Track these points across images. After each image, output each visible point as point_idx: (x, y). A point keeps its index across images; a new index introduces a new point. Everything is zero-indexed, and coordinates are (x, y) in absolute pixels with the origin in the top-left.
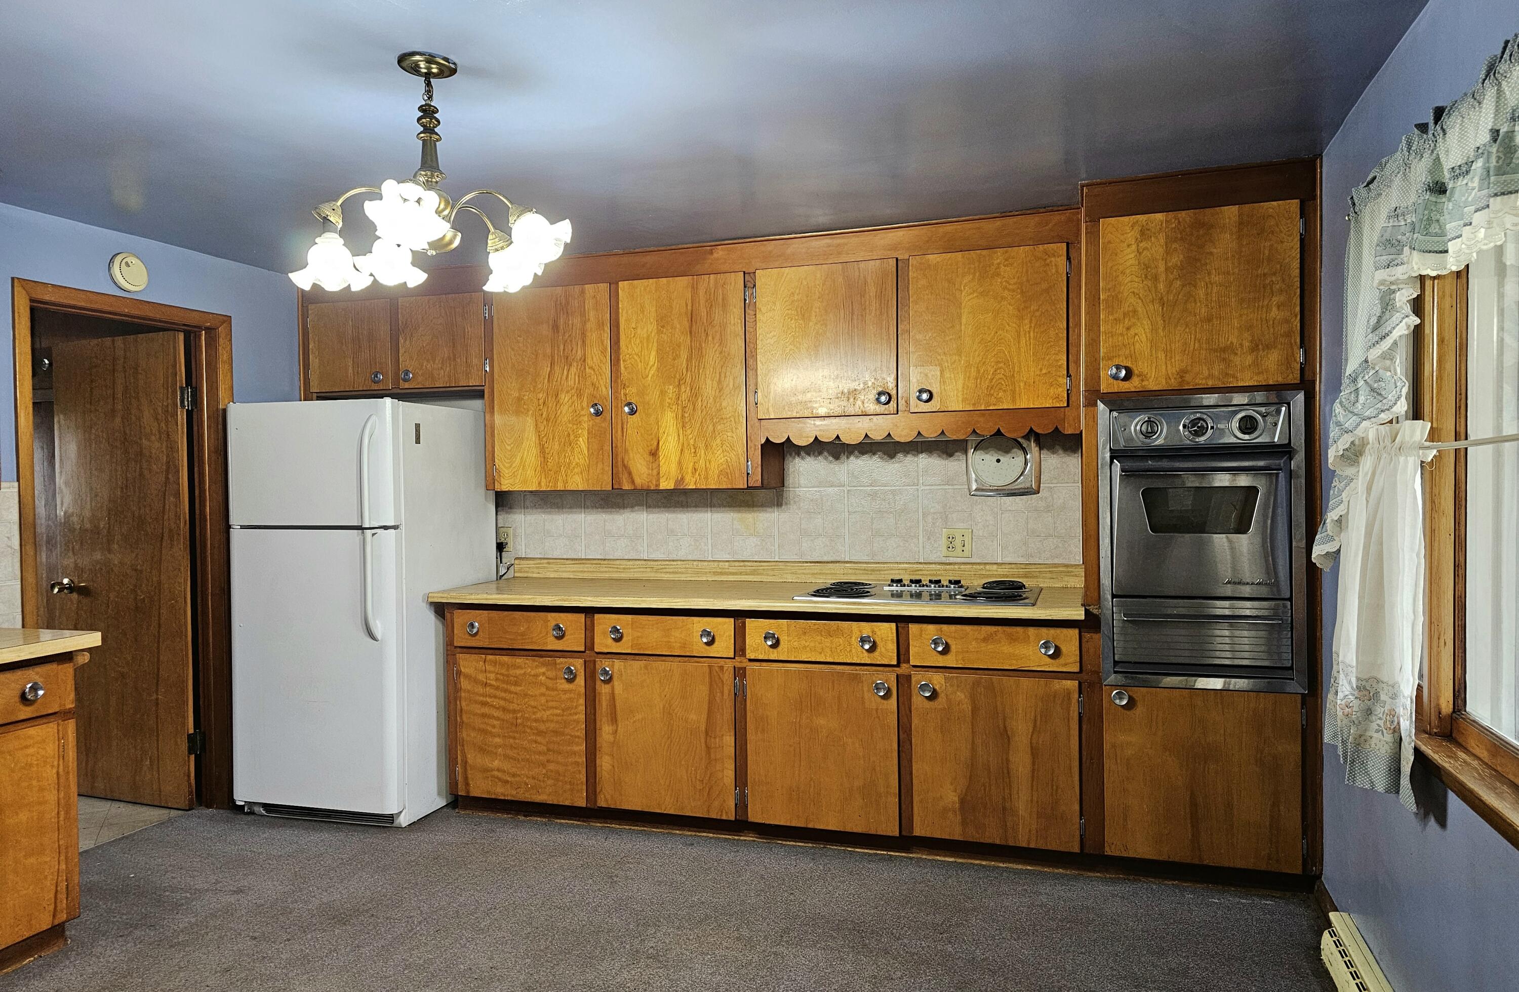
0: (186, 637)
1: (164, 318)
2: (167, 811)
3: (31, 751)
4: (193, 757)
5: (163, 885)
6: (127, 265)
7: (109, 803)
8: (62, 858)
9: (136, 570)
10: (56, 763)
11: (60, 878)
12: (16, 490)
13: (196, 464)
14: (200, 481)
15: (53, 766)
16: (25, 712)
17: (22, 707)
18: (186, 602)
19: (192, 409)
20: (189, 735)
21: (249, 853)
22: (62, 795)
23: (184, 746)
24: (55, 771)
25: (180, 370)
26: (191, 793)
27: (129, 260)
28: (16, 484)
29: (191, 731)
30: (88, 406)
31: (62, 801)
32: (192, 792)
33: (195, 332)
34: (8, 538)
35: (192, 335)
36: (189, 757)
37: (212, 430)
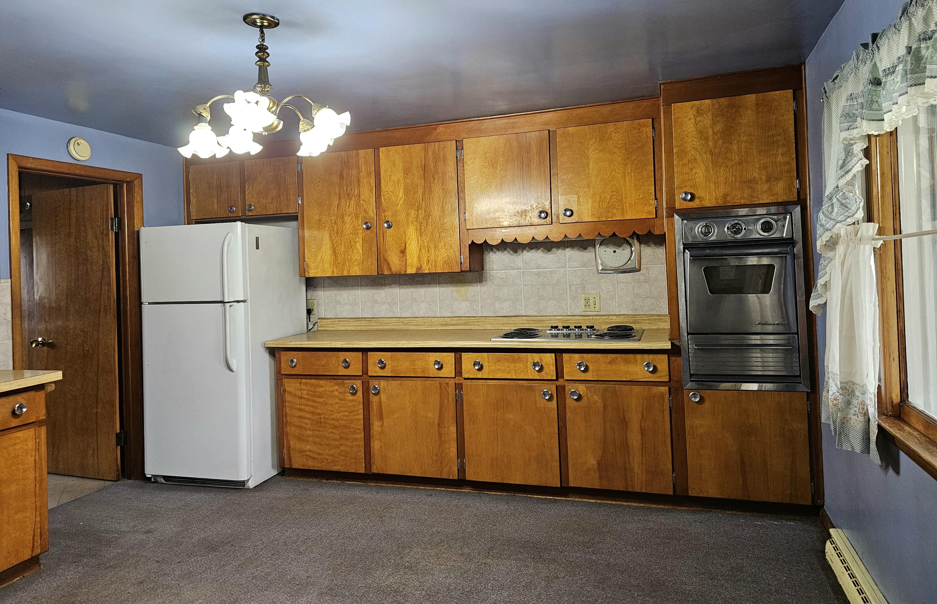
0: (115, 372)
1: (101, 176)
2: (103, 482)
3: (18, 446)
4: (119, 447)
5: (101, 529)
6: (78, 144)
7: (67, 478)
8: (38, 513)
9: (84, 332)
10: (34, 454)
11: (36, 527)
12: (10, 284)
13: (121, 265)
14: (123, 275)
15: (32, 456)
16: (15, 422)
17: (13, 419)
18: (114, 351)
19: (118, 232)
20: (117, 434)
21: (154, 508)
22: (37, 475)
23: (114, 441)
24: (33, 459)
25: (111, 209)
26: (118, 471)
27: (79, 141)
28: (10, 280)
29: (118, 431)
30: (54, 231)
31: (38, 479)
32: (119, 469)
33: (120, 184)
34: (5, 314)
35: (118, 186)
36: (116, 448)
37: (131, 243)
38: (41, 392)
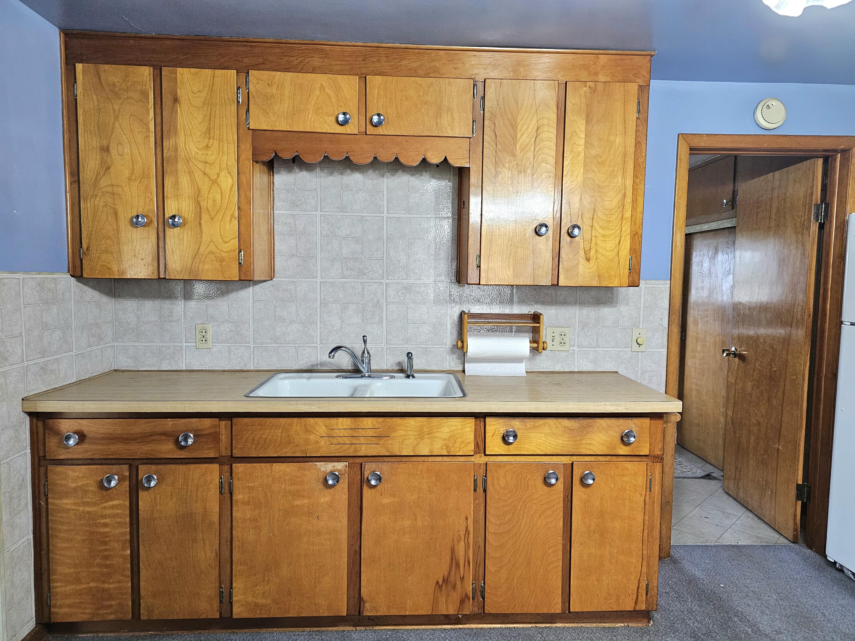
0: (802, 406)
1: (799, 147)
2: (777, 536)
3: (626, 479)
4: (799, 503)
6: (768, 107)
8: (645, 563)
9: (772, 348)
10: (644, 493)
11: (641, 578)
12: (669, 286)
13: (823, 268)
14: (824, 282)
15: (641, 495)
16: (623, 450)
17: (622, 446)
18: (804, 380)
19: (824, 222)
20: (798, 485)
22: (647, 518)
23: (793, 492)
24: (642, 498)
25: (817, 192)
26: (795, 530)
27: (769, 103)
28: (669, 282)
29: (800, 482)
31: (646, 523)
32: (797, 530)
33: (832, 156)
34: (661, 319)
35: (830, 159)
36: (796, 502)
37: (838, 238)
38: (659, 421)
